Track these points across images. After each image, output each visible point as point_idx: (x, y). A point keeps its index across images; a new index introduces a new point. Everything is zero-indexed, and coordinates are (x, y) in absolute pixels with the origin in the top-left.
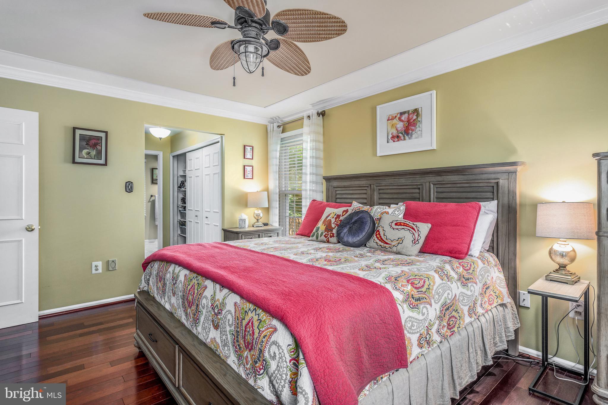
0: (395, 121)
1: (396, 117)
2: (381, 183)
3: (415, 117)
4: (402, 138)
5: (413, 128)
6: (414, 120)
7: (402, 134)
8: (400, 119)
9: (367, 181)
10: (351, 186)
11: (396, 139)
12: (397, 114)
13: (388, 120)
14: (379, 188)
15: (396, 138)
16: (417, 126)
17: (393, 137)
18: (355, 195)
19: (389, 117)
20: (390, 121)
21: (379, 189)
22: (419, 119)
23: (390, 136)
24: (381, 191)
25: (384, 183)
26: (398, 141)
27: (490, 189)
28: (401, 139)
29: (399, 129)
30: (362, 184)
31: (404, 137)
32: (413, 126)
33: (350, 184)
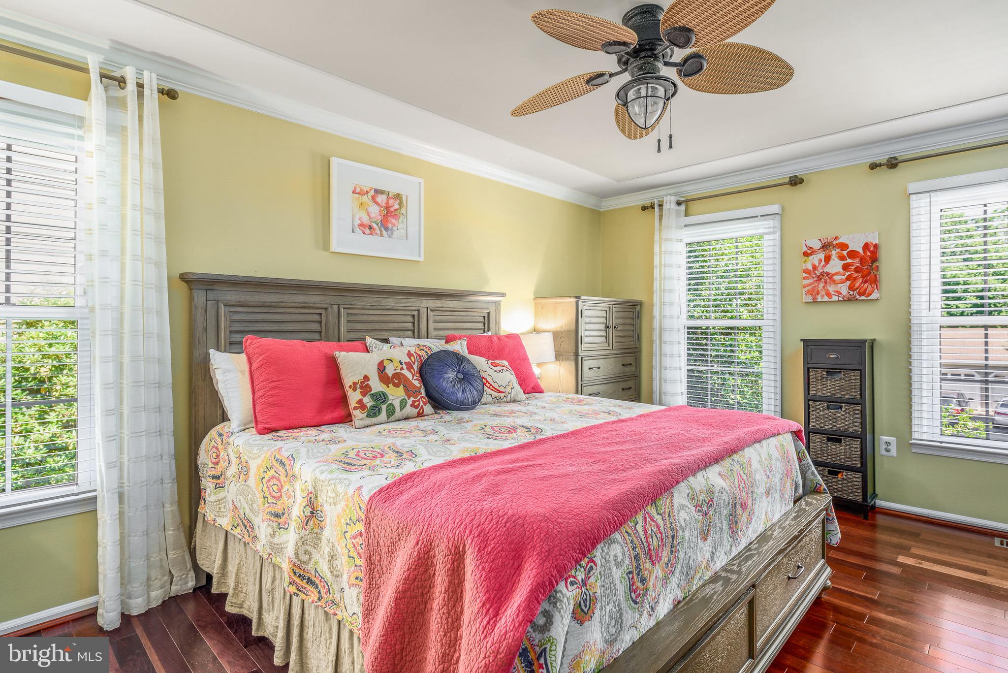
0: (365, 199)
1: (367, 192)
2: (353, 303)
3: (396, 206)
4: (379, 232)
5: (394, 221)
6: (396, 210)
7: (377, 224)
8: (373, 198)
9: (323, 298)
10: (282, 304)
11: (368, 231)
12: (369, 189)
13: (354, 192)
14: (350, 311)
15: (368, 228)
16: (400, 221)
17: (361, 225)
18: (289, 324)
19: (355, 188)
20: (357, 195)
21: (348, 314)
22: (403, 211)
23: (357, 222)
24: (352, 318)
25: (359, 303)
26: (371, 234)
27: (482, 319)
28: (377, 234)
29: (373, 215)
30: (312, 302)
31: (381, 231)
32: (393, 218)
33: (280, 300)
